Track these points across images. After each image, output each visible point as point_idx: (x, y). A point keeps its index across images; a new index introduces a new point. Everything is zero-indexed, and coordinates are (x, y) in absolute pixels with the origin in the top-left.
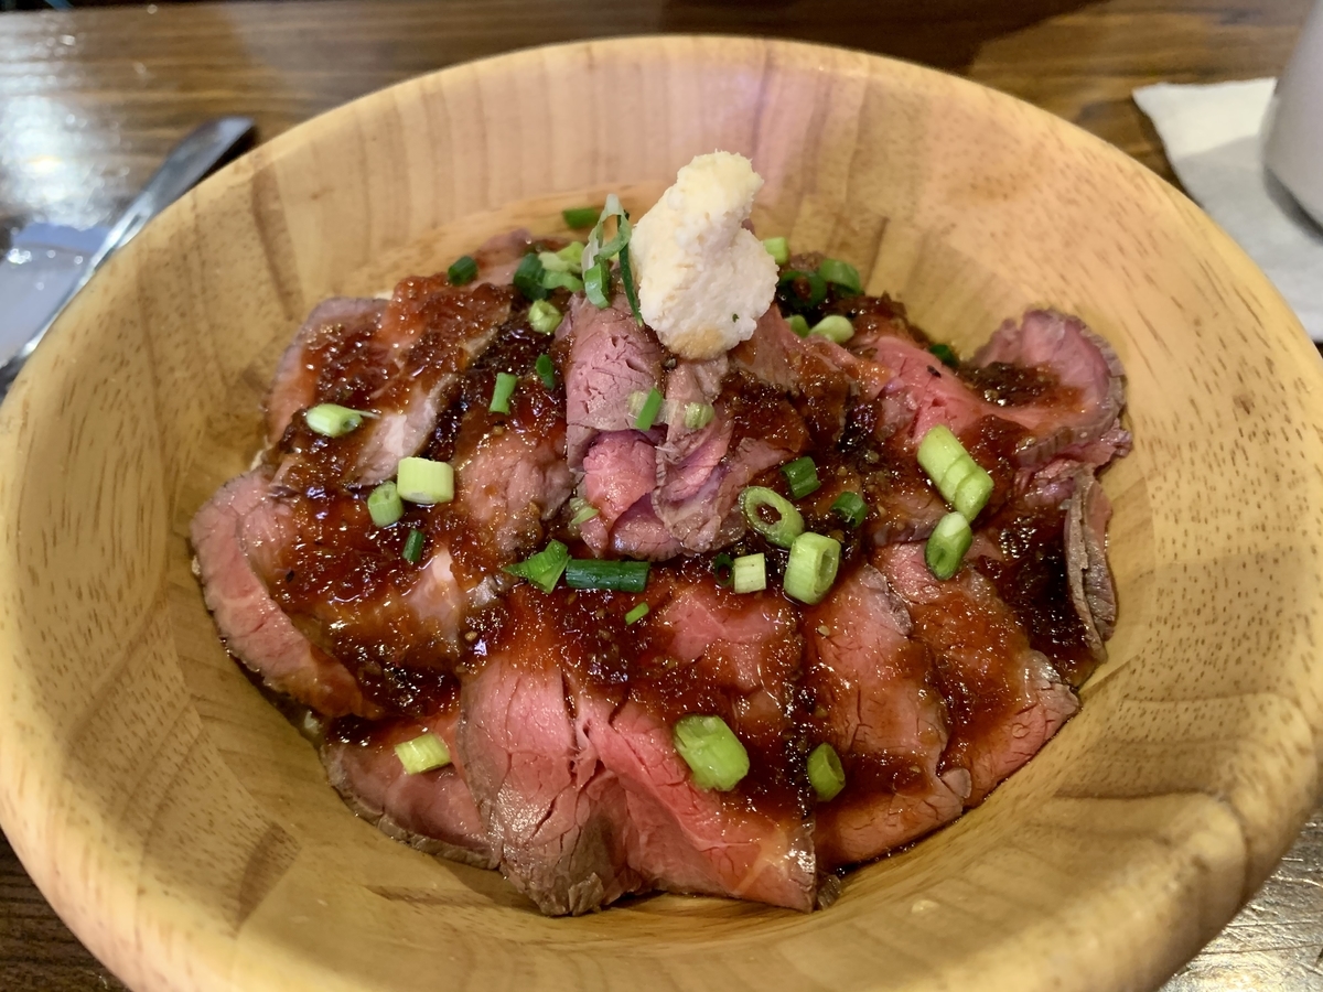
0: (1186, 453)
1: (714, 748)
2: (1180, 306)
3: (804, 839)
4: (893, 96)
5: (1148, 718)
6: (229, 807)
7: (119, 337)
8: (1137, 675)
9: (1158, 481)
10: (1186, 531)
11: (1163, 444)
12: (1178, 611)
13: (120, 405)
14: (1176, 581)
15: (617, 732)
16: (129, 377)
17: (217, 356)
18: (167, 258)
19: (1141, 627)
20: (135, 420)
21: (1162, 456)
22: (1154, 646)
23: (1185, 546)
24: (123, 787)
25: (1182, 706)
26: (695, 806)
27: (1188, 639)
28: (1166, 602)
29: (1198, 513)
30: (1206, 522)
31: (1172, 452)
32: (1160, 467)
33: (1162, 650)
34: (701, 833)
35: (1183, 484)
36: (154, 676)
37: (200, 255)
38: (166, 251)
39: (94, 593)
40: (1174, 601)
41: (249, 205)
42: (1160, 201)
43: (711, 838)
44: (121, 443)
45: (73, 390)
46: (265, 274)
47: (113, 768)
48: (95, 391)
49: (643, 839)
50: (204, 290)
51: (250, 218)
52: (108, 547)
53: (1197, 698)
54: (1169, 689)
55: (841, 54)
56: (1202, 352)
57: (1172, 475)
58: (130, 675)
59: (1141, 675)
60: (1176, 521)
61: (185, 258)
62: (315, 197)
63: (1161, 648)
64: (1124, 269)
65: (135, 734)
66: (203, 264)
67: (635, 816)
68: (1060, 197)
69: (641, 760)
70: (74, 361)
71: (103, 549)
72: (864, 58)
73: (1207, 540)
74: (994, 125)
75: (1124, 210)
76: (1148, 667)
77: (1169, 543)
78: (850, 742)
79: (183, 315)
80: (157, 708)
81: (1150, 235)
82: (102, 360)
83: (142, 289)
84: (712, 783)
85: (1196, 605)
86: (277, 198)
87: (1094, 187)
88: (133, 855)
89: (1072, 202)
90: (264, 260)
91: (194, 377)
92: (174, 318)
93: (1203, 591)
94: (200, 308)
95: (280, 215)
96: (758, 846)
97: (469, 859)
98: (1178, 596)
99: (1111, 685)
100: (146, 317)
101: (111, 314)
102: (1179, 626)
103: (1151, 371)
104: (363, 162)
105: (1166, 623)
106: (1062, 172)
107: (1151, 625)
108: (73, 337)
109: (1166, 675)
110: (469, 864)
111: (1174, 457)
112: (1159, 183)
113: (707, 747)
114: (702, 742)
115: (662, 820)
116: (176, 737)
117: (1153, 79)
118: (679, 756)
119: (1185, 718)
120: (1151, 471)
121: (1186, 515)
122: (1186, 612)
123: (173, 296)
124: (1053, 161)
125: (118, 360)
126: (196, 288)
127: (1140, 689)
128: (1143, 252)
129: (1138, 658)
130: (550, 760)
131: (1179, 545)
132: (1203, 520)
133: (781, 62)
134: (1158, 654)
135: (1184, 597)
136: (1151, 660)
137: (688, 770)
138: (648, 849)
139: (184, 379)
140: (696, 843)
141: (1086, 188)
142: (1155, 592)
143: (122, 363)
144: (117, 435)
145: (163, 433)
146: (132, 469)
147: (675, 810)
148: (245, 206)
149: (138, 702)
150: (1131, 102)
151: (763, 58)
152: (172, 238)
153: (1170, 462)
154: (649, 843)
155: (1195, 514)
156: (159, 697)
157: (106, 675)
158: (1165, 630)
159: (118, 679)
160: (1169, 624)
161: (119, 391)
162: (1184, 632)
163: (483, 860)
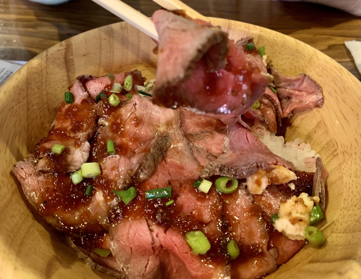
0: (354, 156)
1: (200, 240)
2: (353, 110)
3: (227, 272)
4: (266, 39)
5: (339, 238)
6: (40, 247)
7: (19, 94)
8: (336, 225)
9: (345, 164)
10: (353, 180)
11: (347, 153)
12: (350, 205)
13: (17, 115)
14: (349, 196)
15: (168, 236)
16: (20, 107)
17: (47, 103)
18: (36, 71)
19: (339, 211)
20: (20, 121)
21: (347, 156)
22: (342, 216)
23: (352, 185)
24: (10, 236)
25: (349, 234)
26: (192, 260)
27: (352, 214)
28: (346, 203)
29: (357, 175)
30: (359, 177)
31: (350, 155)
32: (346, 160)
33: (344, 218)
34: (194, 269)
35: (353, 166)
36: (19, 204)
37: (46, 70)
38: (36, 68)
39: (3, 174)
40: (348, 203)
41: (63, 56)
42: (347, 78)
43: (197, 271)
44: (15, 127)
45: (3, 109)
46: (65, 78)
47: (7, 230)
48: (9, 110)
49: (175, 271)
50: (46, 81)
51: (63, 60)
52: (8, 161)
53: (353, 232)
54: (345, 230)
55: (251, 26)
56: (359, 125)
57: (349, 163)
58: (12, 202)
59: (337, 225)
60: (350, 177)
61: (42, 71)
62: (84, 55)
63: (344, 217)
64: (336, 97)
65: (13, 221)
66: (47, 73)
67: (172, 262)
68: (317, 74)
69: (176, 245)
70: (5, 100)
71: (7, 161)
72: (258, 27)
73: (359, 183)
74: (297, 51)
75: (336, 79)
76: (340, 223)
77: (348, 184)
78: (239, 239)
79: (39, 89)
80: (20, 213)
81: (344, 87)
82: (13, 101)
83: (27, 79)
84: (198, 252)
85: (355, 204)
86: (72, 55)
87: (327, 71)
88: (13, 257)
89: (321, 76)
90: (66, 74)
91: (40, 108)
92: (36, 90)
93: (357, 199)
94: (44, 87)
95: (72, 60)
96: (212, 274)
97: (115, 275)
98: (350, 201)
99: (328, 229)
100: (28, 88)
101: (18, 87)
102: (350, 210)
103: (344, 130)
104: (100, 46)
105: (346, 209)
106: (318, 66)
107: (341, 210)
108: (5, 93)
109: (345, 225)
110: (115, 277)
111: (350, 157)
112: (347, 72)
113: (197, 240)
114: (195, 239)
115: (181, 265)
116: (25, 223)
117: (351, 39)
118: (188, 244)
119: (350, 238)
120: (343, 161)
121: (353, 176)
122: (352, 206)
123: (37, 83)
124: (315, 63)
125: (18, 101)
126: (44, 80)
127: (337, 230)
128: (342, 93)
129: (337, 220)
130: (146, 248)
131: (351, 184)
132: (358, 177)
133: (233, 27)
134: (343, 219)
135: (351, 201)
136: (340, 220)
137: (191, 248)
138: (176, 274)
139: (37, 109)
140: (192, 273)
141: (325, 72)
142: (343, 199)
143: (18, 102)
144: (15, 125)
145: (28, 125)
146: (17, 137)
147: (186, 262)
148: (62, 57)
149: (14, 211)
150: (344, 45)
151: (227, 26)
152: (38, 64)
153: (349, 159)
154: (177, 272)
155: (356, 175)
156: (20, 210)
157: (5, 201)
158: (346, 212)
159: (8, 203)
160: (347, 210)
161: (16, 111)
162: (351, 212)
163: (120, 276)
